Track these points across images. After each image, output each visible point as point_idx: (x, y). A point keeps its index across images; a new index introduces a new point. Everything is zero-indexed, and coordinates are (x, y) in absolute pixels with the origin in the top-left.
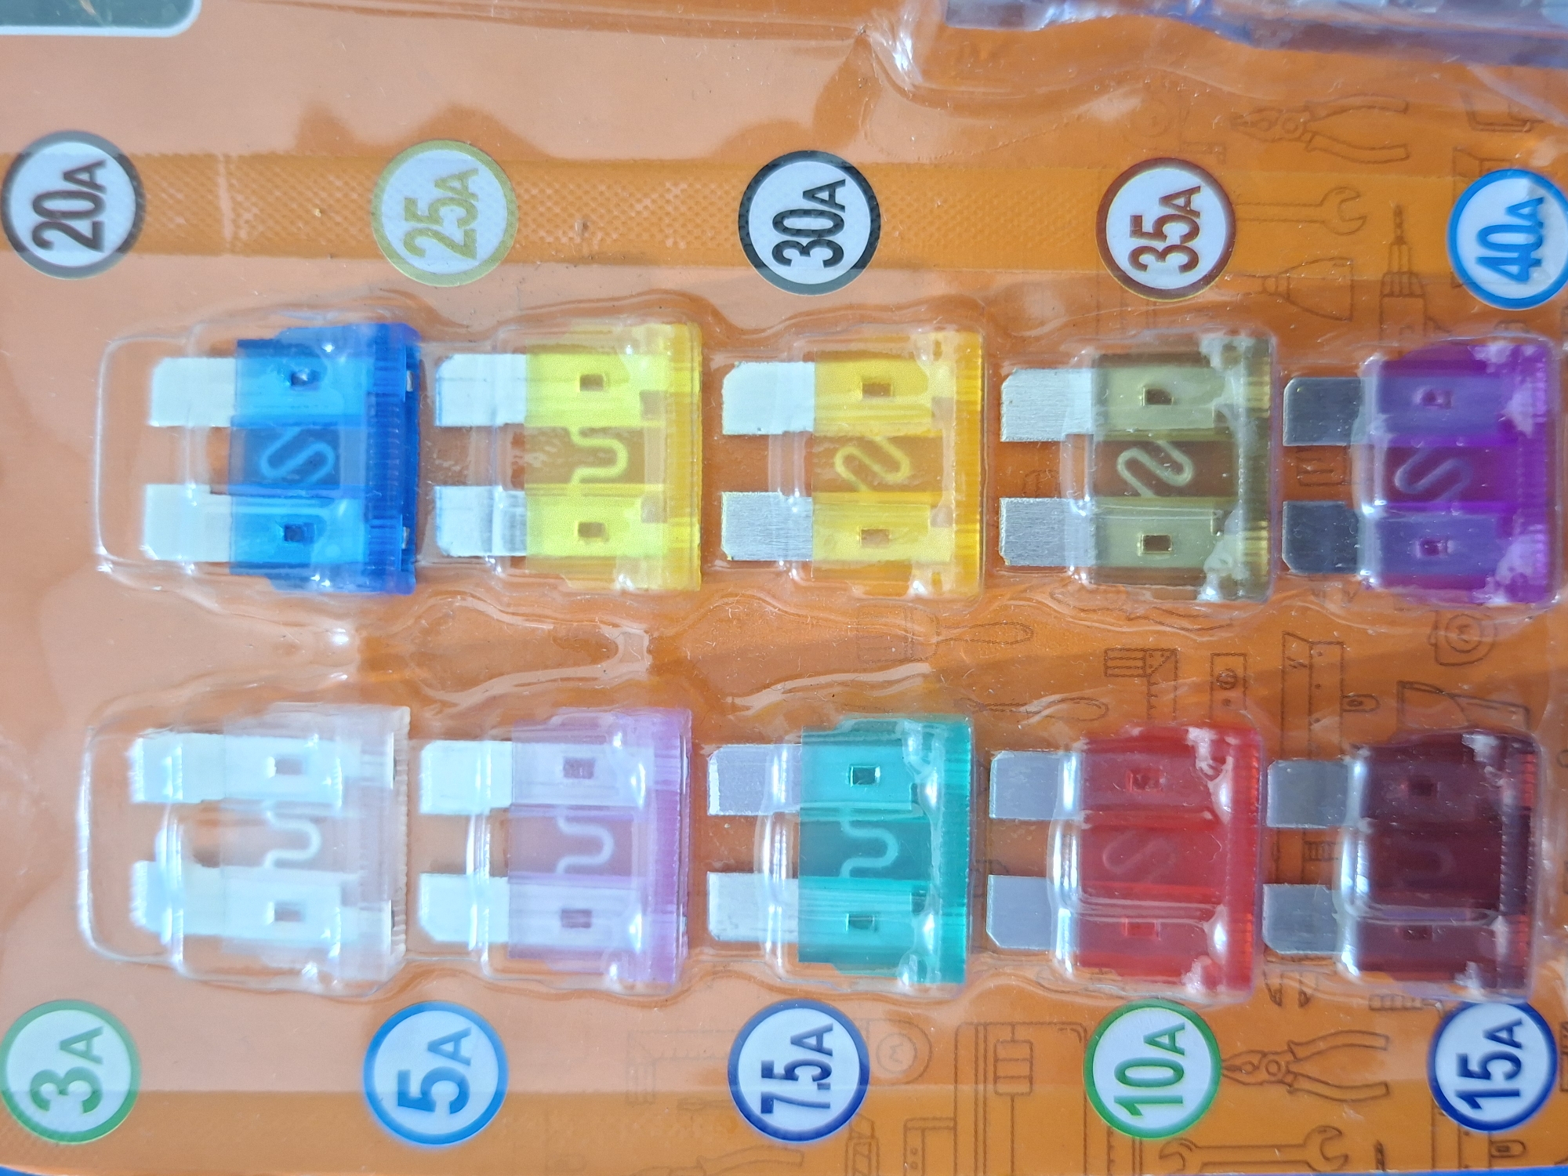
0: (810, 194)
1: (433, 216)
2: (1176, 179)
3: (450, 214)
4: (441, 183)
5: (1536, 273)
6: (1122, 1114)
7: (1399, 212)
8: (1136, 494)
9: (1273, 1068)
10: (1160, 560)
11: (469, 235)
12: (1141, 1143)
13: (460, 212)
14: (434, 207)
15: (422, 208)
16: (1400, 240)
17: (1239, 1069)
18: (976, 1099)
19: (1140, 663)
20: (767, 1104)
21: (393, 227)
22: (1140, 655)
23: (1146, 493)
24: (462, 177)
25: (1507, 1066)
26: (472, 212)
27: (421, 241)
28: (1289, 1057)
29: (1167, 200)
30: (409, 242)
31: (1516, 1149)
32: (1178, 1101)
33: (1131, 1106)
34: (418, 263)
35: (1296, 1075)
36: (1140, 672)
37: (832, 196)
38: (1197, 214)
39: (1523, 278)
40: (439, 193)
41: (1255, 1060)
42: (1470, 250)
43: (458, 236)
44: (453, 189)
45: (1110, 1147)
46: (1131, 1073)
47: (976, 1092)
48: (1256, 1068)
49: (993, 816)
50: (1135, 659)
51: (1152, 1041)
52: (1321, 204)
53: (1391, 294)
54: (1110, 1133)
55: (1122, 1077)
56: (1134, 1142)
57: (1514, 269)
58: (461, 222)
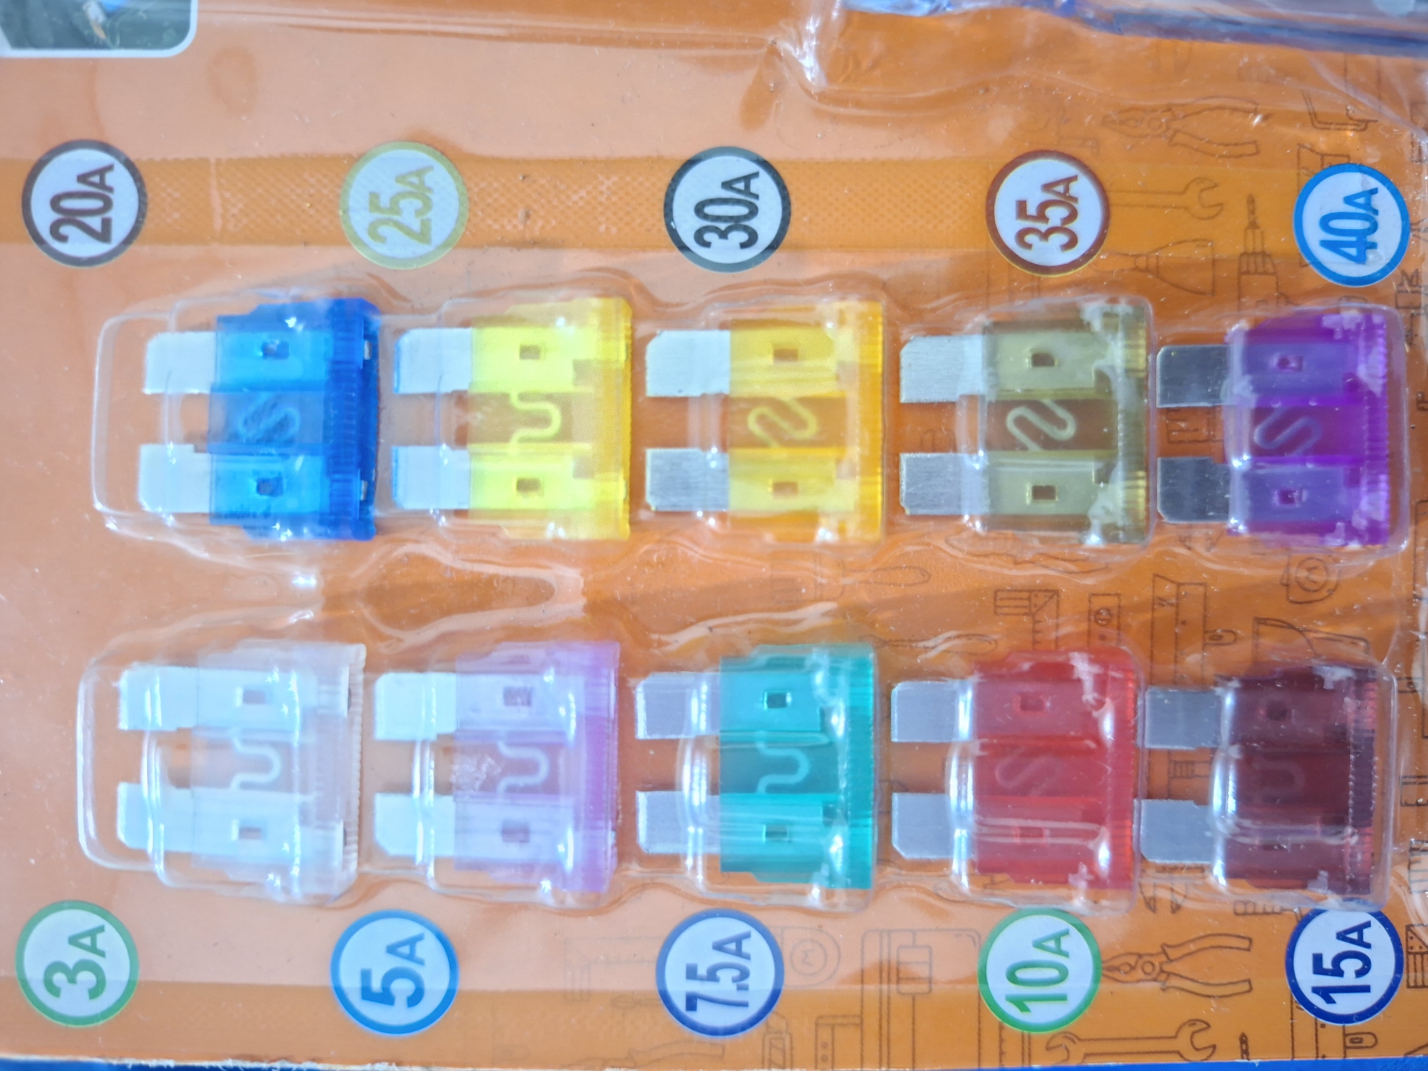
0: (727, 185)
1: (394, 208)
2: (1057, 169)
3: (409, 206)
4: (401, 179)
5: (1371, 255)
6: (1012, 1011)
7: (1251, 200)
8: (1024, 448)
9: (1148, 968)
10: (1048, 508)
11: (426, 225)
12: (1029, 1037)
13: (418, 203)
14: (395, 200)
15: (385, 201)
16: (1253, 225)
17: (1117, 969)
18: (881, 998)
19: (1026, 603)
20: (692, 1002)
21: (359, 219)
22: (1025, 595)
23: (1033, 447)
24: (420, 173)
25: (1358, 964)
26: (428, 204)
27: (383, 230)
28: (1163, 958)
29: (1048, 187)
30: (373, 231)
31: (1368, 1040)
32: (1062, 998)
33: (1020, 1003)
34: (381, 249)
35: (1169, 974)
36: (1027, 610)
37: (747, 186)
38: (1075, 200)
39: (1360, 259)
40: (400, 187)
41: (1132, 960)
42: (1314, 235)
43: (416, 225)
44: (411, 184)
45: (1001, 1041)
46: (1020, 974)
47: (881, 991)
48: (1133, 968)
49: (895, 739)
50: (1021, 599)
51: (1039, 945)
52: (1184, 192)
53: (1248, 273)
54: (1001, 1028)
55: (1012, 977)
56: (1023, 1036)
57: (1353, 251)
58: (418, 213)
